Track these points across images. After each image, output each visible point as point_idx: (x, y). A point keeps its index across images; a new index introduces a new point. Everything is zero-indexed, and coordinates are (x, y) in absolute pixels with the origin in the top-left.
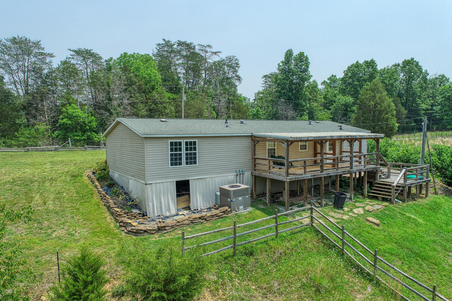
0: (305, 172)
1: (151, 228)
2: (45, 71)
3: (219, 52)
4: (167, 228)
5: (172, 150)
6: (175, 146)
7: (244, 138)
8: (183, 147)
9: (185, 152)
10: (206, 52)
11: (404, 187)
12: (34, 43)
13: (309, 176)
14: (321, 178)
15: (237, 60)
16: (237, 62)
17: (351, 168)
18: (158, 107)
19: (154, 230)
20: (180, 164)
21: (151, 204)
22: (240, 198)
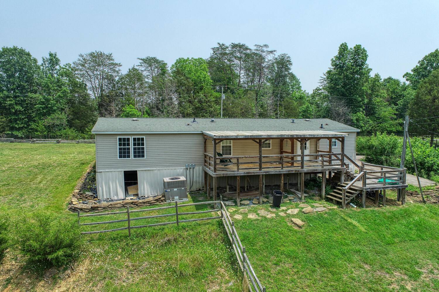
0: (238, 169)
1: (85, 207)
2: (117, 79)
3: (275, 51)
4: (100, 209)
5: (120, 145)
6: (123, 142)
7: (196, 135)
8: (131, 142)
9: (133, 147)
10: (263, 51)
11: (362, 191)
12: (107, 56)
14: (259, 175)
16: (289, 59)
17: (302, 167)
19: (88, 209)
20: (129, 157)
21: (100, 188)
22: (175, 189)
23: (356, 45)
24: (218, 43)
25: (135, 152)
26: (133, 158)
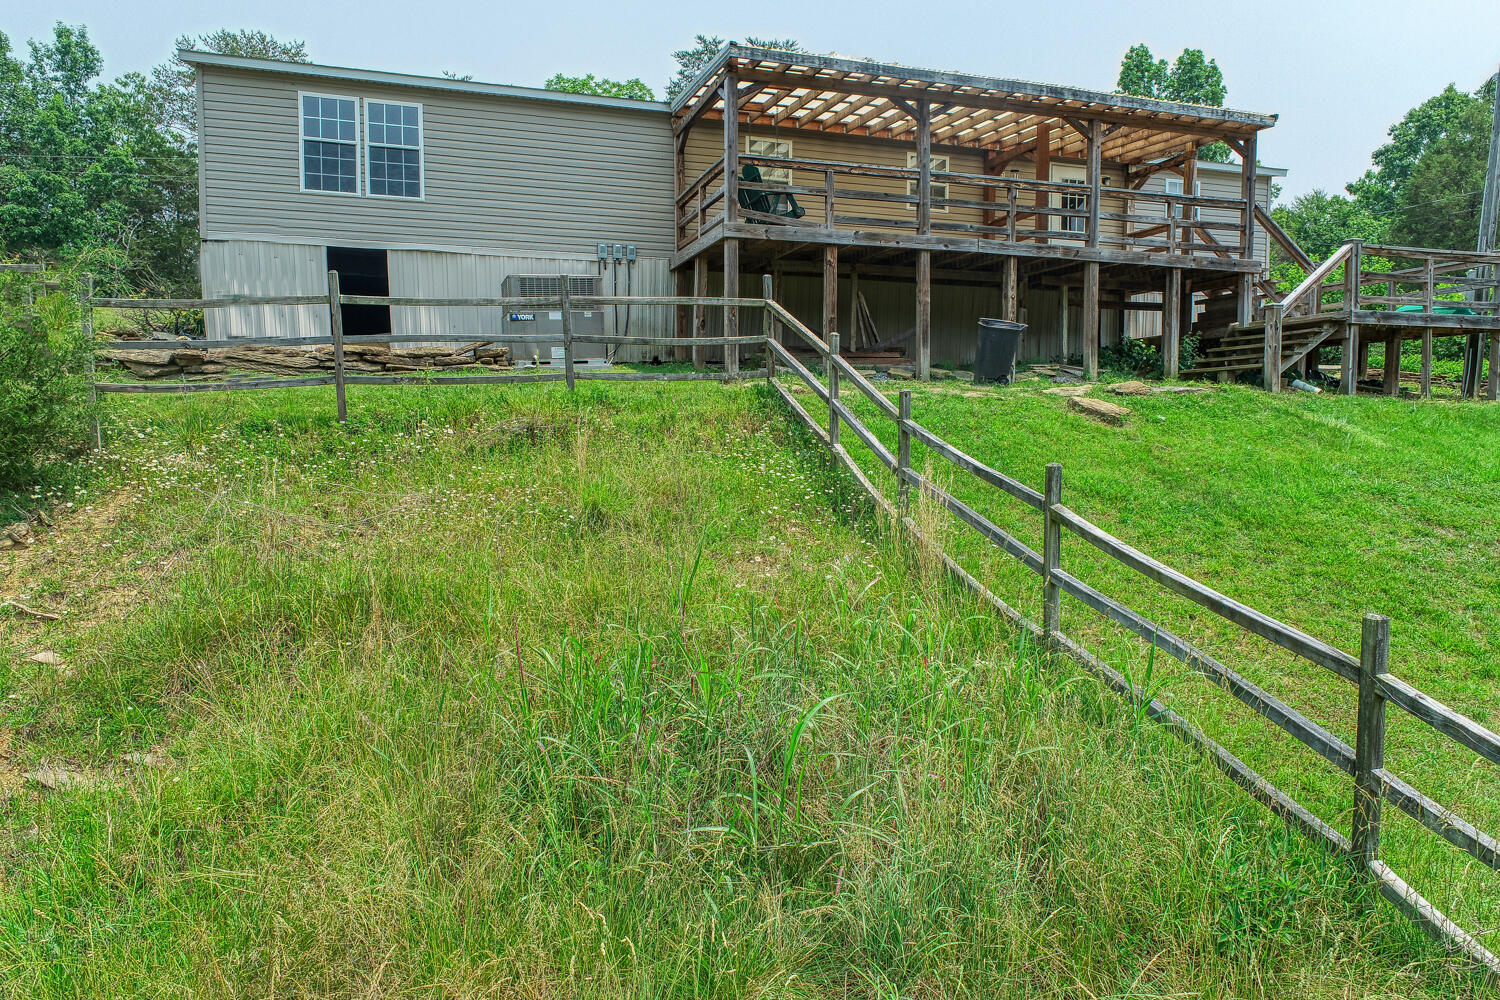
0: (831, 218)
1: (142, 358)
5: (310, 127)
6: (327, 116)
8: (362, 122)
9: (368, 143)
14: (915, 251)
17: (1092, 242)
22: (554, 315)
24: (700, 38)
25: (375, 170)
26: (368, 194)
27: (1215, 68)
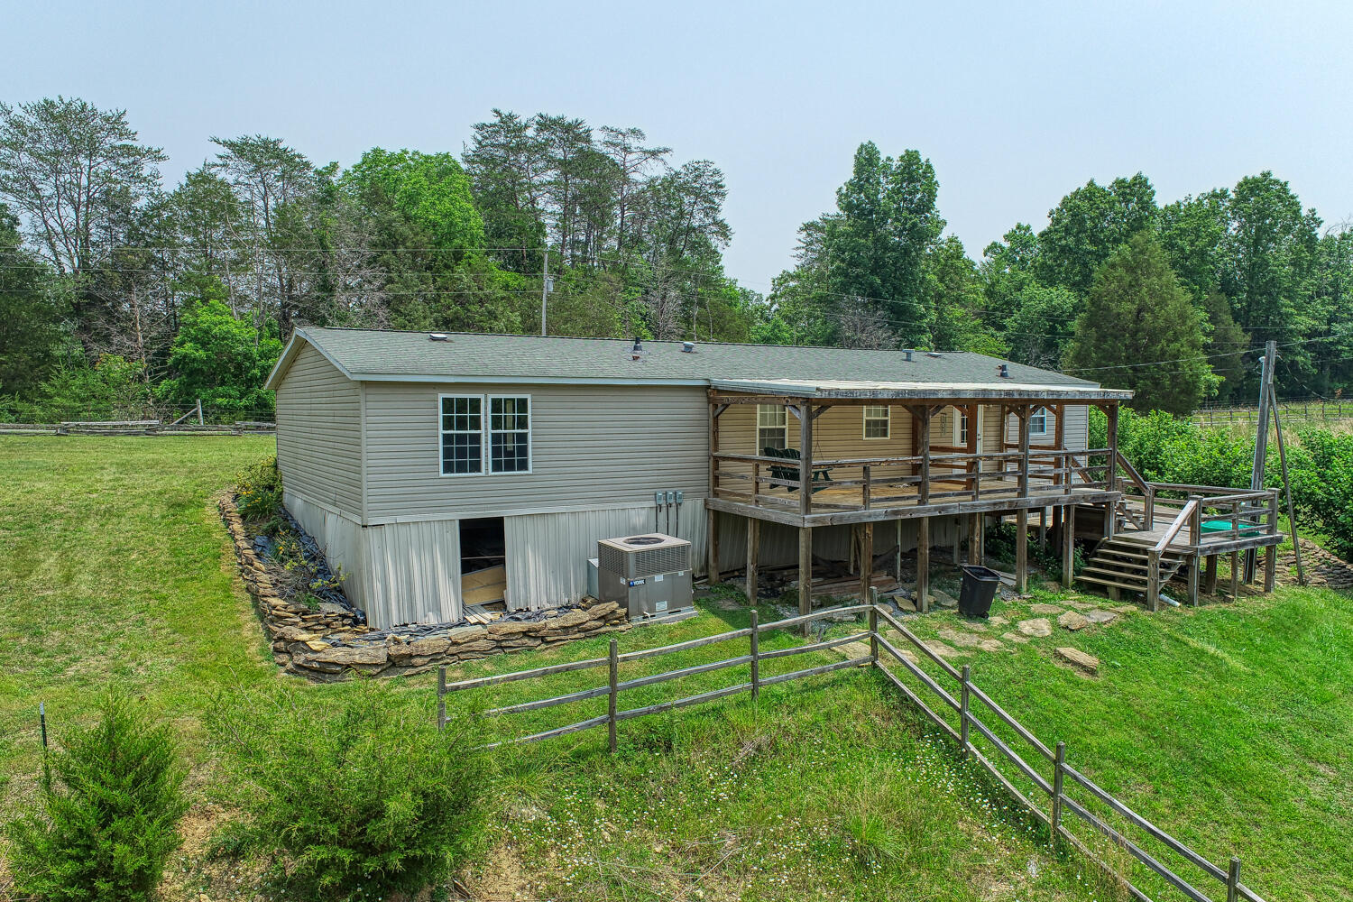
0: (867, 501)
1: (365, 660)
2: (142, 203)
3: (666, 151)
4: (419, 661)
5: (448, 424)
6: (460, 413)
7: (687, 394)
8: (486, 414)
9: (490, 431)
10: (626, 150)
11: (1189, 557)
13: (878, 512)
14: (920, 519)
15: (716, 172)
16: (717, 178)
17: (1022, 493)
18: (469, 310)
19: (377, 665)
20: (475, 467)
21: (378, 587)
22: (659, 578)
23: (907, 151)
24: (496, 111)
25: (496, 452)
26: (491, 473)
27: (929, 167)
